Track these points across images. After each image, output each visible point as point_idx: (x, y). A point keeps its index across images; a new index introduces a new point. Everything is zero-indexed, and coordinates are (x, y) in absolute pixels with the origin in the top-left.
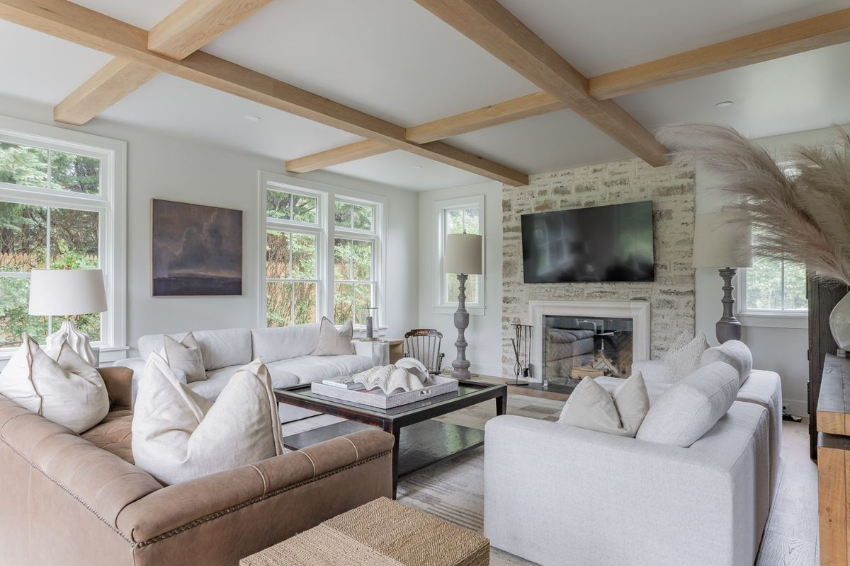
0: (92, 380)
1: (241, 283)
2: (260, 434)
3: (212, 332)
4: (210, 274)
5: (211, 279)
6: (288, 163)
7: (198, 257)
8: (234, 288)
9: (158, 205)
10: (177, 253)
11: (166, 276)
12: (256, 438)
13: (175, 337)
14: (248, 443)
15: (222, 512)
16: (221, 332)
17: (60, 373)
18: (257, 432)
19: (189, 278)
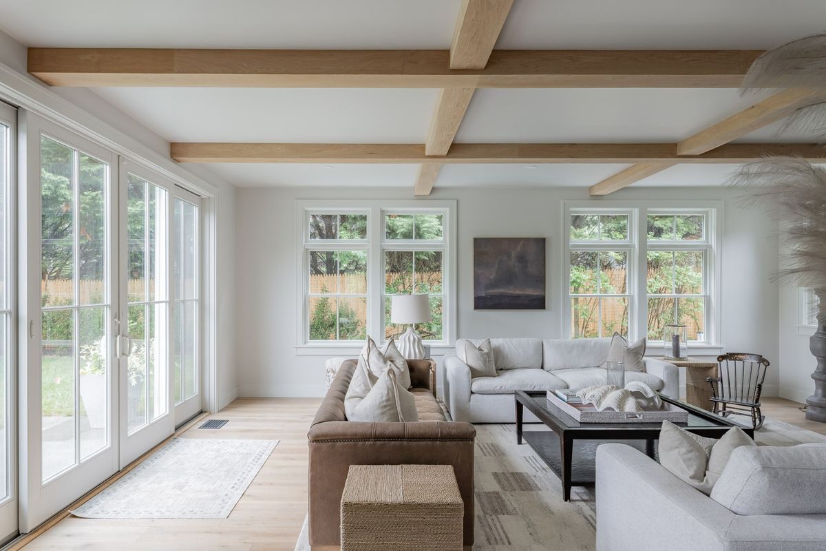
0: (399, 366)
1: (545, 299)
2: (388, 408)
3: (508, 340)
4: (518, 292)
5: (518, 297)
6: (591, 188)
7: (508, 278)
8: (539, 303)
9: (477, 242)
10: (492, 277)
11: (484, 295)
12: (385, 410)
13: (473, 341)
14: (379, 411)
15: (350, 440)
16: (515, 341)
17: (382, 360)
18: (385, 406)
19: (502, 296)
